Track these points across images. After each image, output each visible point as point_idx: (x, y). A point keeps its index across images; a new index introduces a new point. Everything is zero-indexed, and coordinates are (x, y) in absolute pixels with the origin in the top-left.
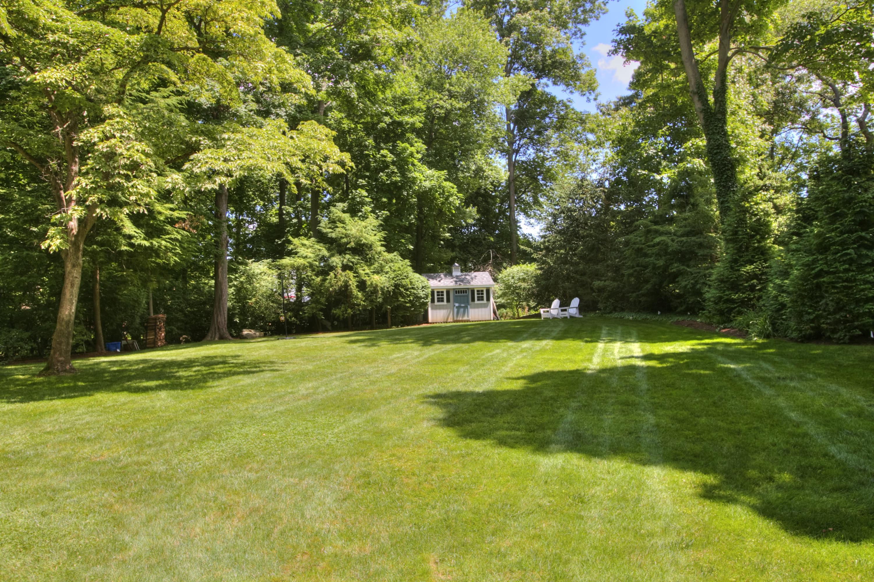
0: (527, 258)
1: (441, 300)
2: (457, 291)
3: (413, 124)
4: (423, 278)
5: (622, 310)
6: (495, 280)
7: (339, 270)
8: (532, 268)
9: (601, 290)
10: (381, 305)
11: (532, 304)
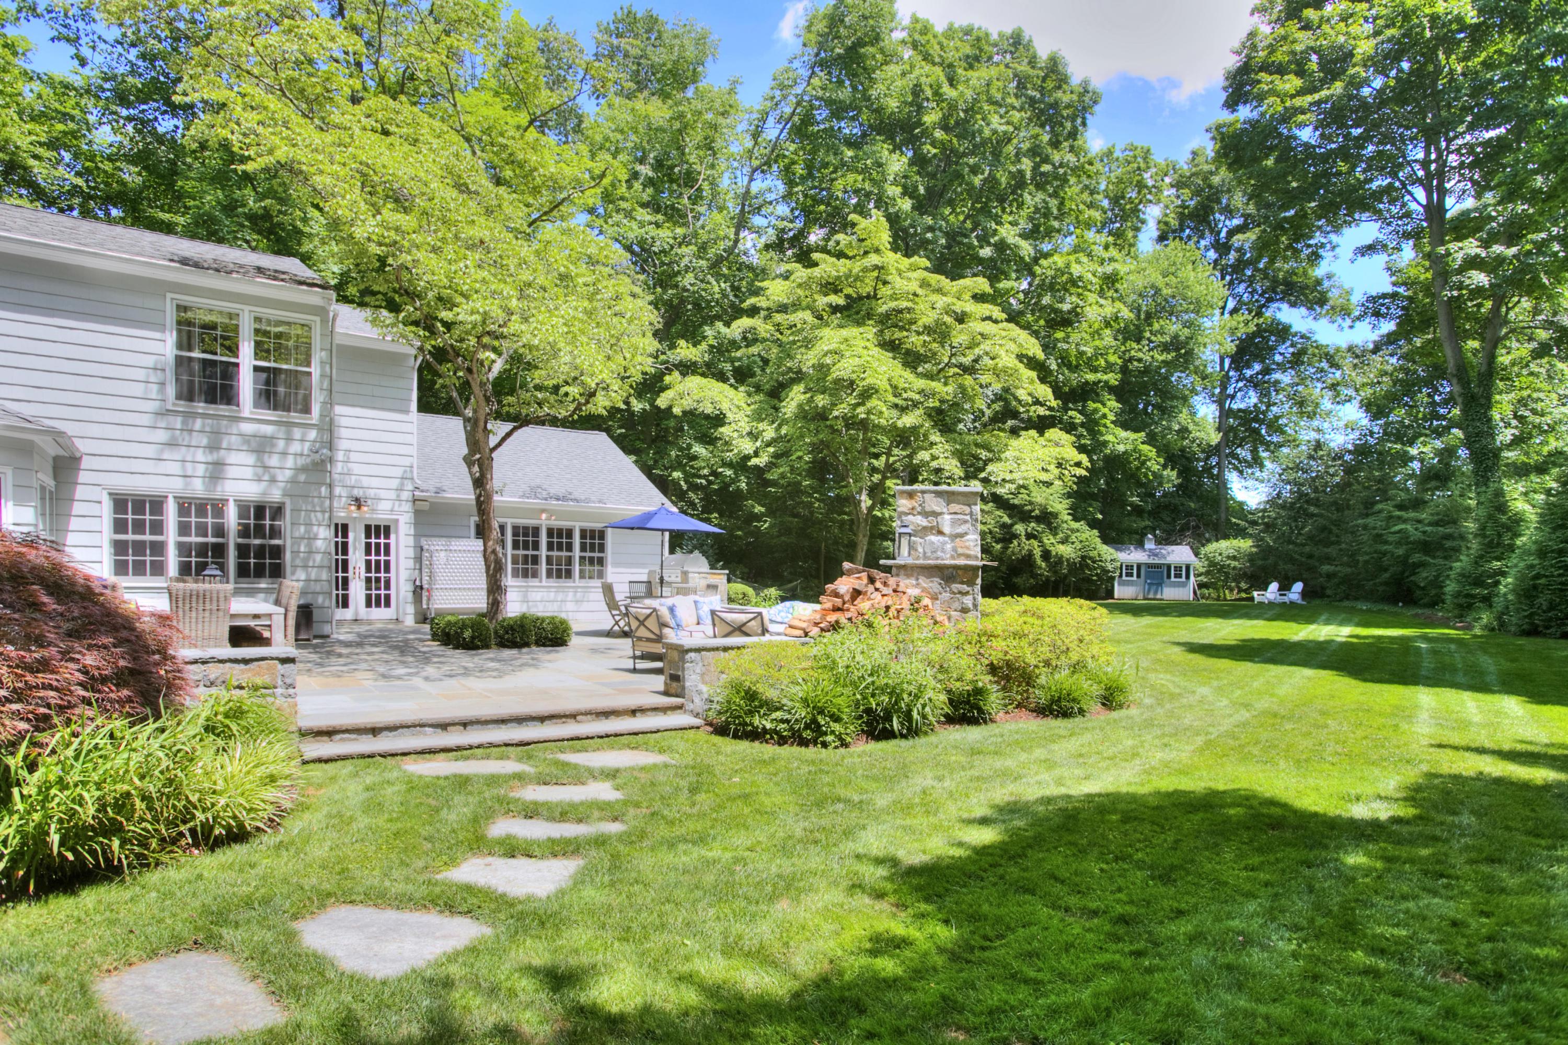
0: (1241, 533)
1: (1129, 575)
2: (1149, 566)
3: (1106, 382)
4: (1112, 550)
5: (1356, 599)
6: (1197, 554)
7: (1023, 538)
8: (1245, 544)
9: (1329, 576)
10: (1066, 576)
11: (1243, 585)
